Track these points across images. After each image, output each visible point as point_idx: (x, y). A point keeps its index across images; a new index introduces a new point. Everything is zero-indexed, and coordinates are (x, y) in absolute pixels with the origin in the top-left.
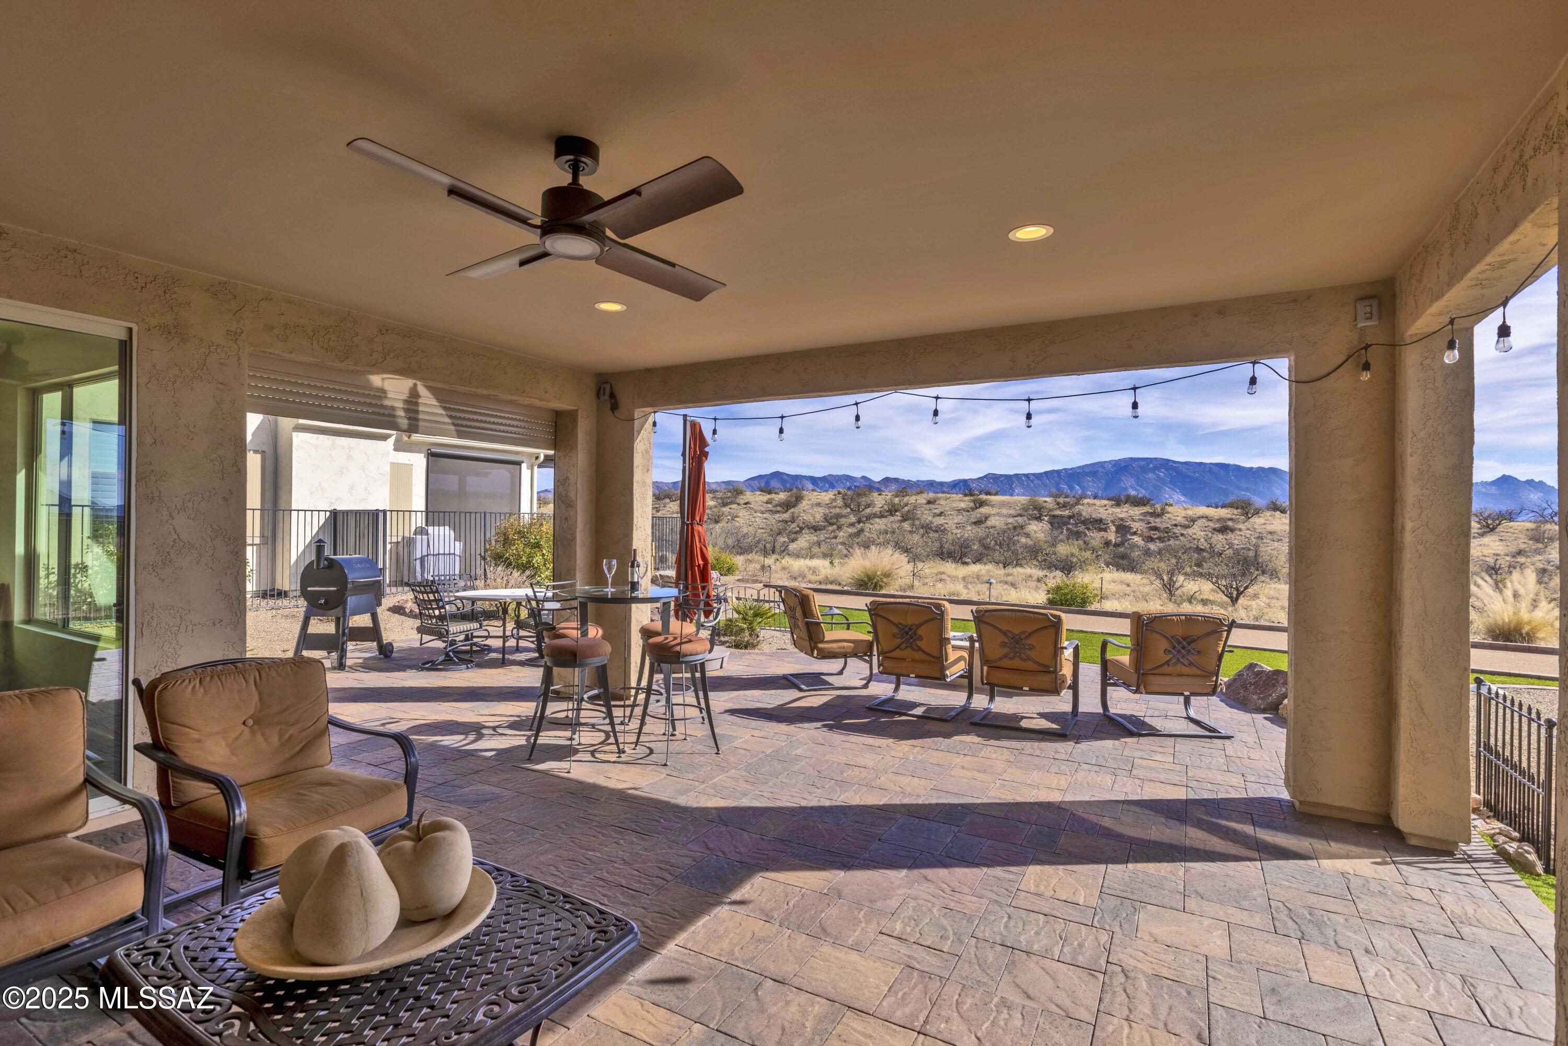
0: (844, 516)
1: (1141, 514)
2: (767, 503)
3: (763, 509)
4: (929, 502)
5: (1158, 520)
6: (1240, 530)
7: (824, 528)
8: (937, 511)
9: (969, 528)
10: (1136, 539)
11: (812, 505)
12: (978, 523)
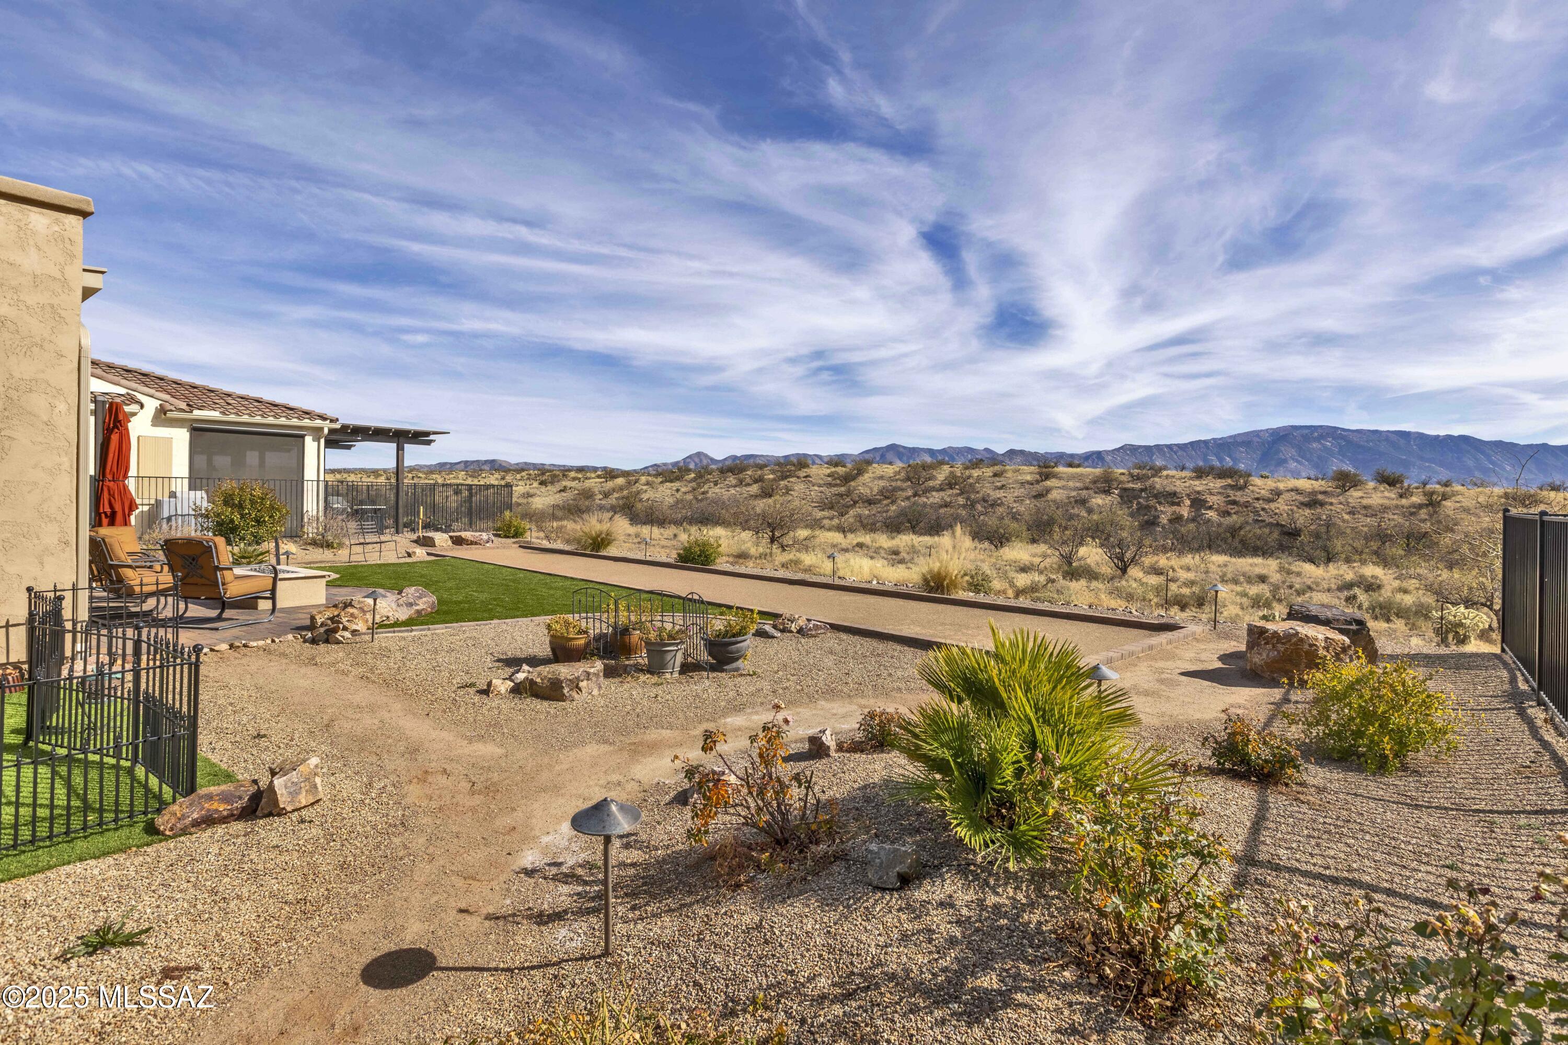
0: (902, 490)
1: (1221, 487)
2: (829, 476)
3: (822, 482)
4: (995, 475)
5: (1239, 493)
6: (1331, 504)
7: (880, 501)
8: (999, 484)
9: (1028, 502)
10: (1211, 514)
11: (874, 478)
12: (1039, 496)
